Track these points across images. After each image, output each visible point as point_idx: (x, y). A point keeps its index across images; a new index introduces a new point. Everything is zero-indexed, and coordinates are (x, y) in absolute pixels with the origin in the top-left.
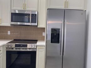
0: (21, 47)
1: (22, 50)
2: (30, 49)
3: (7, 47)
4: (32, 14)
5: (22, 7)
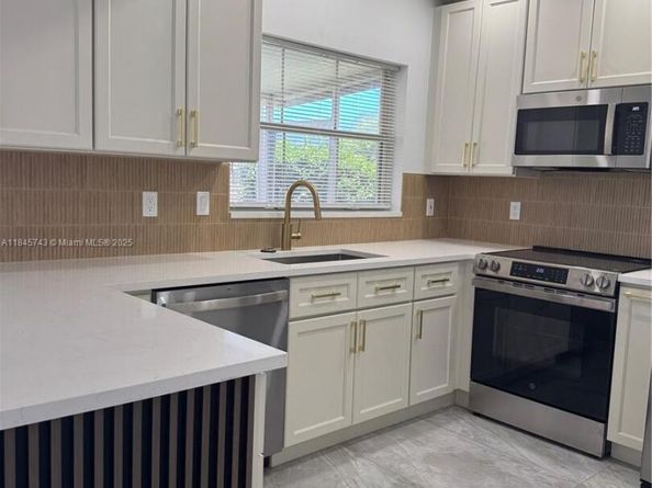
0: (539, 277)
1: (540, 294)
2: (581, 293)
3: (480, 272)
4: (618, 106)
5: (574, 75)
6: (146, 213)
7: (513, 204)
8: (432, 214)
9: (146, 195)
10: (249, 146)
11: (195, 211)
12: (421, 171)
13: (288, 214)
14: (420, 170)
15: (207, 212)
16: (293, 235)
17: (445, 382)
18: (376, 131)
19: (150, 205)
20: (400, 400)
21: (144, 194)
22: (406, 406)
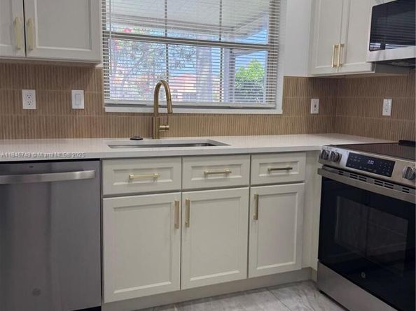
6: (26, 106)
7: (385, 101)
8: (317, 112)
9: (25, 92)
10: (91, 49)
11: (71, 105)
12: (306, 74)
13: (156, 110)
14: (304, 73)
15: (82, 106)
16: (161, 127)
17: (292, 261)
18: (265, 41)
19: (29, 100)
20: (237, 272)
21: (23, 91)
22: (245, 278)
